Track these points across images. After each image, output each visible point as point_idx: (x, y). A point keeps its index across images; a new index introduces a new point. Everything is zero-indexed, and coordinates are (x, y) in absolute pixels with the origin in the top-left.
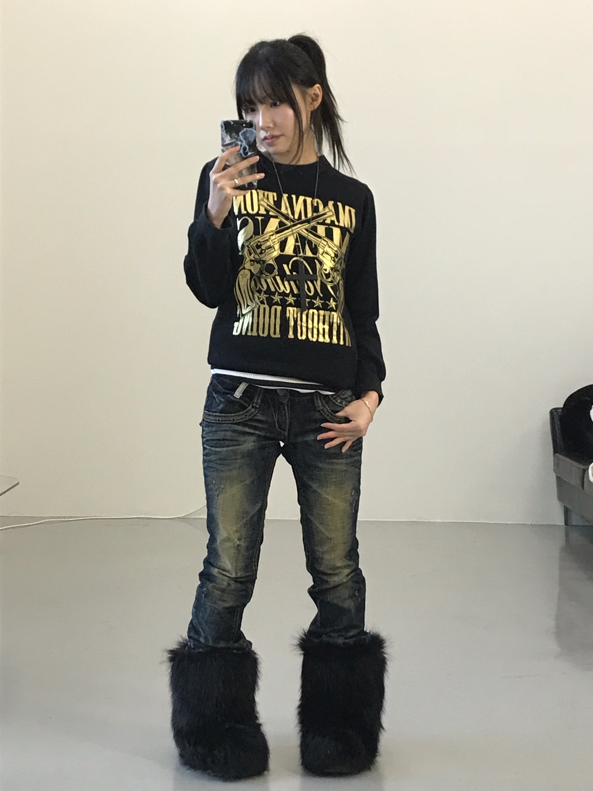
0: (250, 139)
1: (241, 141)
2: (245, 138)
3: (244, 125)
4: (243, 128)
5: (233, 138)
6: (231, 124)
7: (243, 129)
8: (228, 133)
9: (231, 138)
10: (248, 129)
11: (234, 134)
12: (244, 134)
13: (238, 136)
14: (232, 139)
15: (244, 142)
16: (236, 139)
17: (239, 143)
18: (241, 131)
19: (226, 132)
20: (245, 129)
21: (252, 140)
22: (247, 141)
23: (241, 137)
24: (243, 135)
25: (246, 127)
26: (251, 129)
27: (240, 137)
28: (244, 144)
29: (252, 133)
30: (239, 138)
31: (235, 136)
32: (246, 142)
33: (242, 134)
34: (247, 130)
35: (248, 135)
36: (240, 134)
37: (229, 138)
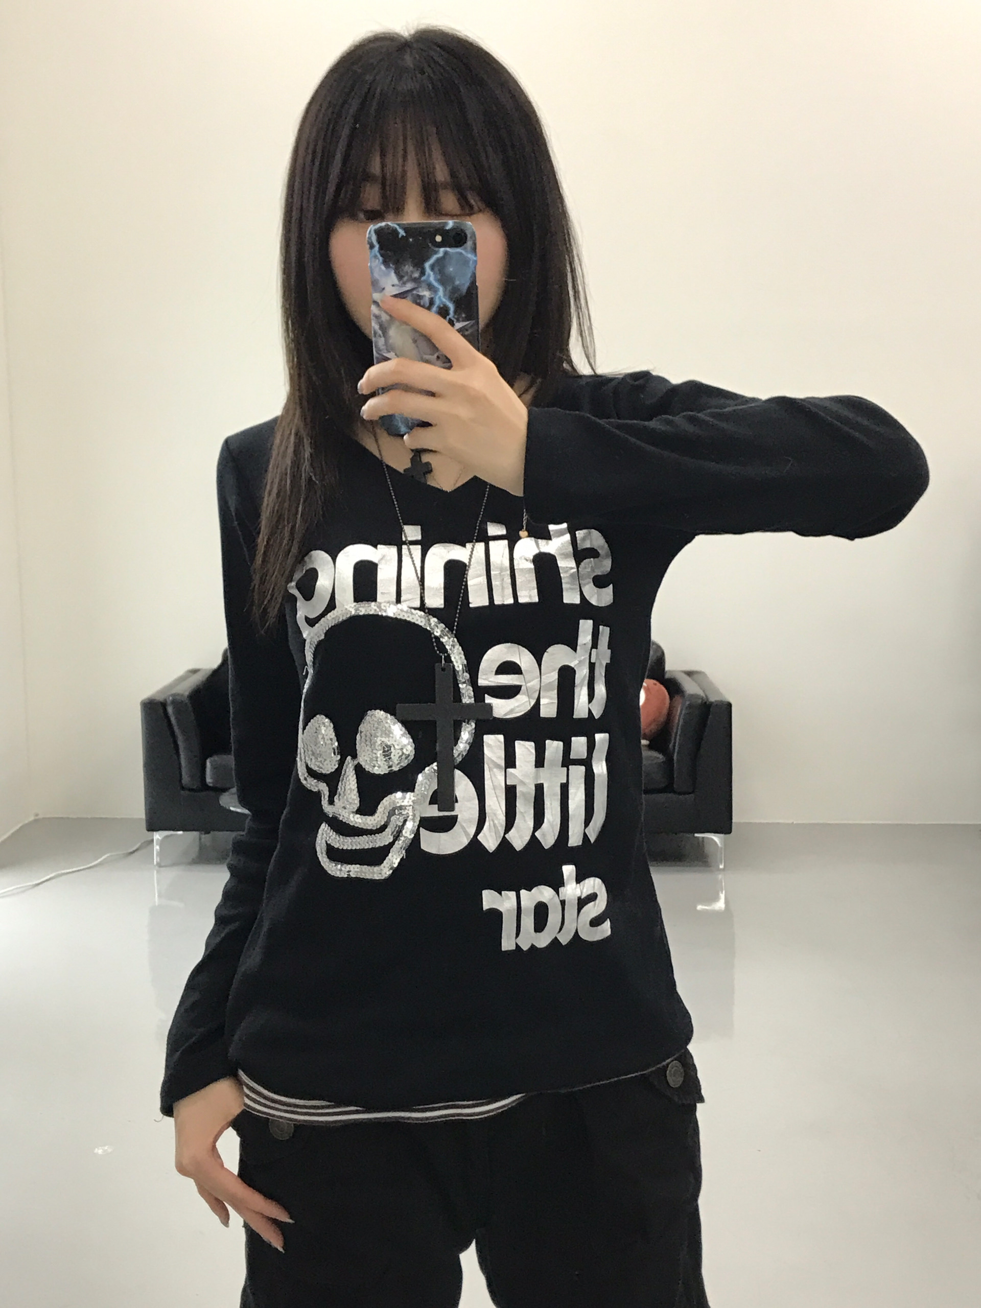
0: (457, 283)
1: (430, 287)
2: (444, 280)
3: (439, 239)
4: (437, 249)
5: (405, 279)
6: (400, 236)
7: (436, 253)
8: (391, 265)
9: (400, 277)
10: (448, 249)
11: (408, 268)
12: (440, 266)
13: (423, 273)
14: (404, 283)
15: (441, 289)
16: (415, 280)
17: (426, 294)
18: (428, 258)
19: (386, 263)
20: (442, 250)
21: (463, 283)
22: (449, 288)
23: (431, 276)
24: (436, 269)
25: (445, 246)
26: (459, 250)
27: (429, 276)
28: (442, 297)
29: (466, 262)
30: (423, 278)
31: (412, 272)
32: (445, 291)
33: (432, 267)
34: (446, 253)
35: (451, 269)
36: (427, 265)
37: (393, 278)
